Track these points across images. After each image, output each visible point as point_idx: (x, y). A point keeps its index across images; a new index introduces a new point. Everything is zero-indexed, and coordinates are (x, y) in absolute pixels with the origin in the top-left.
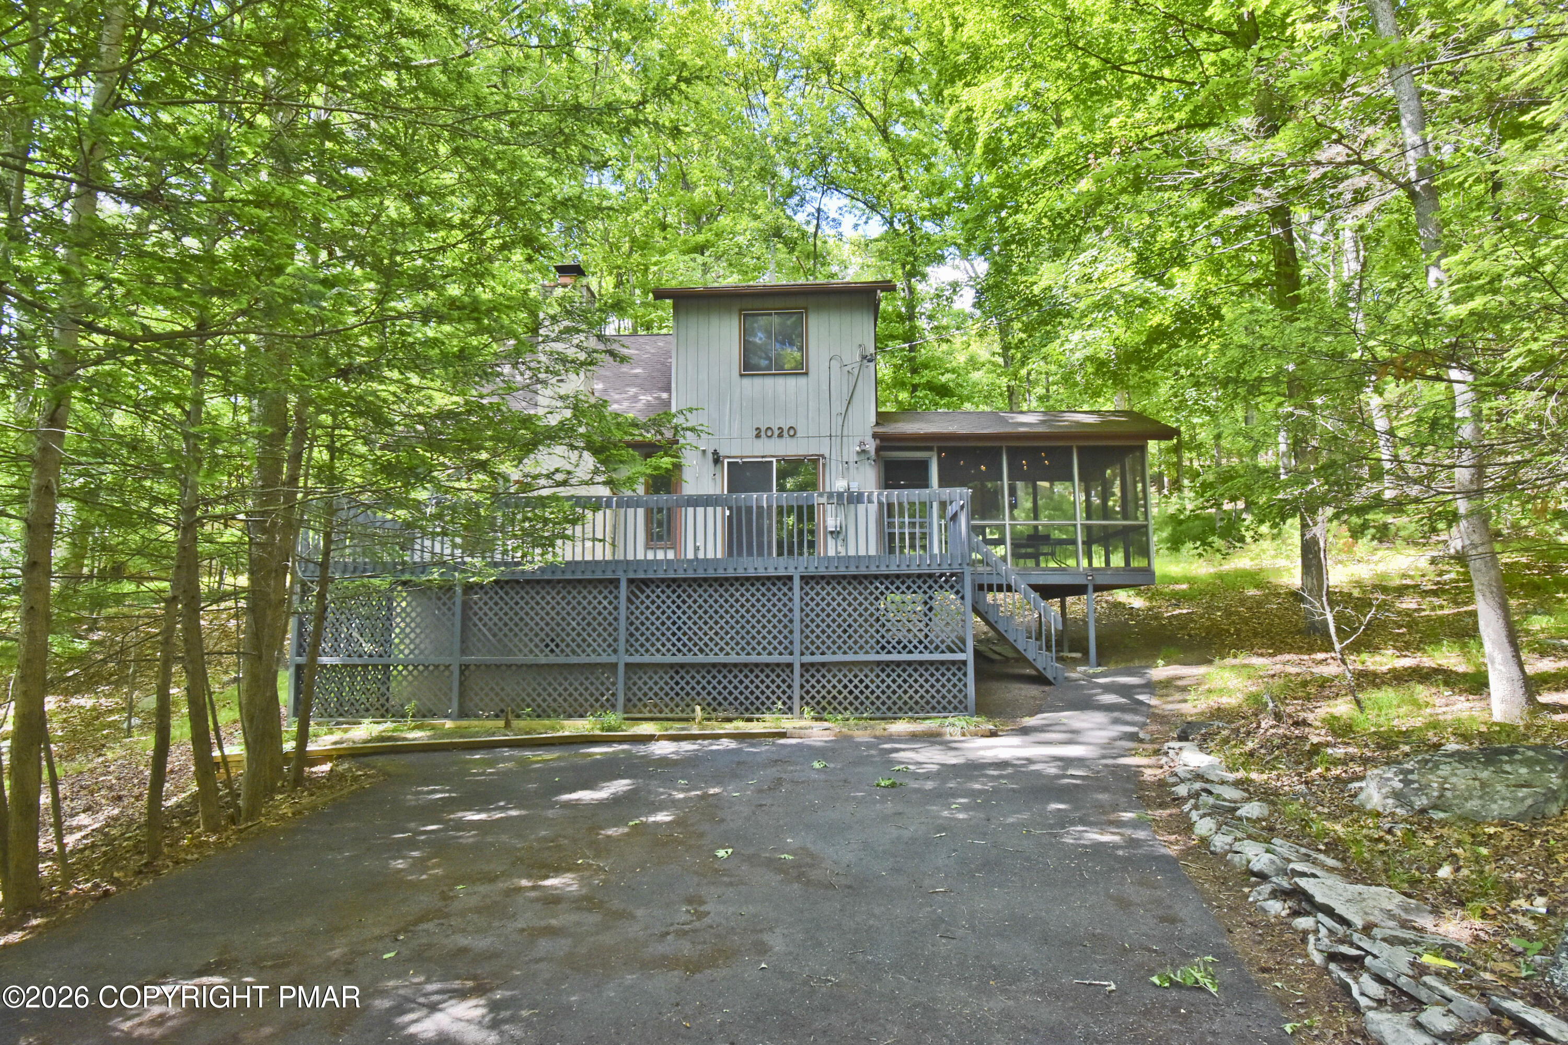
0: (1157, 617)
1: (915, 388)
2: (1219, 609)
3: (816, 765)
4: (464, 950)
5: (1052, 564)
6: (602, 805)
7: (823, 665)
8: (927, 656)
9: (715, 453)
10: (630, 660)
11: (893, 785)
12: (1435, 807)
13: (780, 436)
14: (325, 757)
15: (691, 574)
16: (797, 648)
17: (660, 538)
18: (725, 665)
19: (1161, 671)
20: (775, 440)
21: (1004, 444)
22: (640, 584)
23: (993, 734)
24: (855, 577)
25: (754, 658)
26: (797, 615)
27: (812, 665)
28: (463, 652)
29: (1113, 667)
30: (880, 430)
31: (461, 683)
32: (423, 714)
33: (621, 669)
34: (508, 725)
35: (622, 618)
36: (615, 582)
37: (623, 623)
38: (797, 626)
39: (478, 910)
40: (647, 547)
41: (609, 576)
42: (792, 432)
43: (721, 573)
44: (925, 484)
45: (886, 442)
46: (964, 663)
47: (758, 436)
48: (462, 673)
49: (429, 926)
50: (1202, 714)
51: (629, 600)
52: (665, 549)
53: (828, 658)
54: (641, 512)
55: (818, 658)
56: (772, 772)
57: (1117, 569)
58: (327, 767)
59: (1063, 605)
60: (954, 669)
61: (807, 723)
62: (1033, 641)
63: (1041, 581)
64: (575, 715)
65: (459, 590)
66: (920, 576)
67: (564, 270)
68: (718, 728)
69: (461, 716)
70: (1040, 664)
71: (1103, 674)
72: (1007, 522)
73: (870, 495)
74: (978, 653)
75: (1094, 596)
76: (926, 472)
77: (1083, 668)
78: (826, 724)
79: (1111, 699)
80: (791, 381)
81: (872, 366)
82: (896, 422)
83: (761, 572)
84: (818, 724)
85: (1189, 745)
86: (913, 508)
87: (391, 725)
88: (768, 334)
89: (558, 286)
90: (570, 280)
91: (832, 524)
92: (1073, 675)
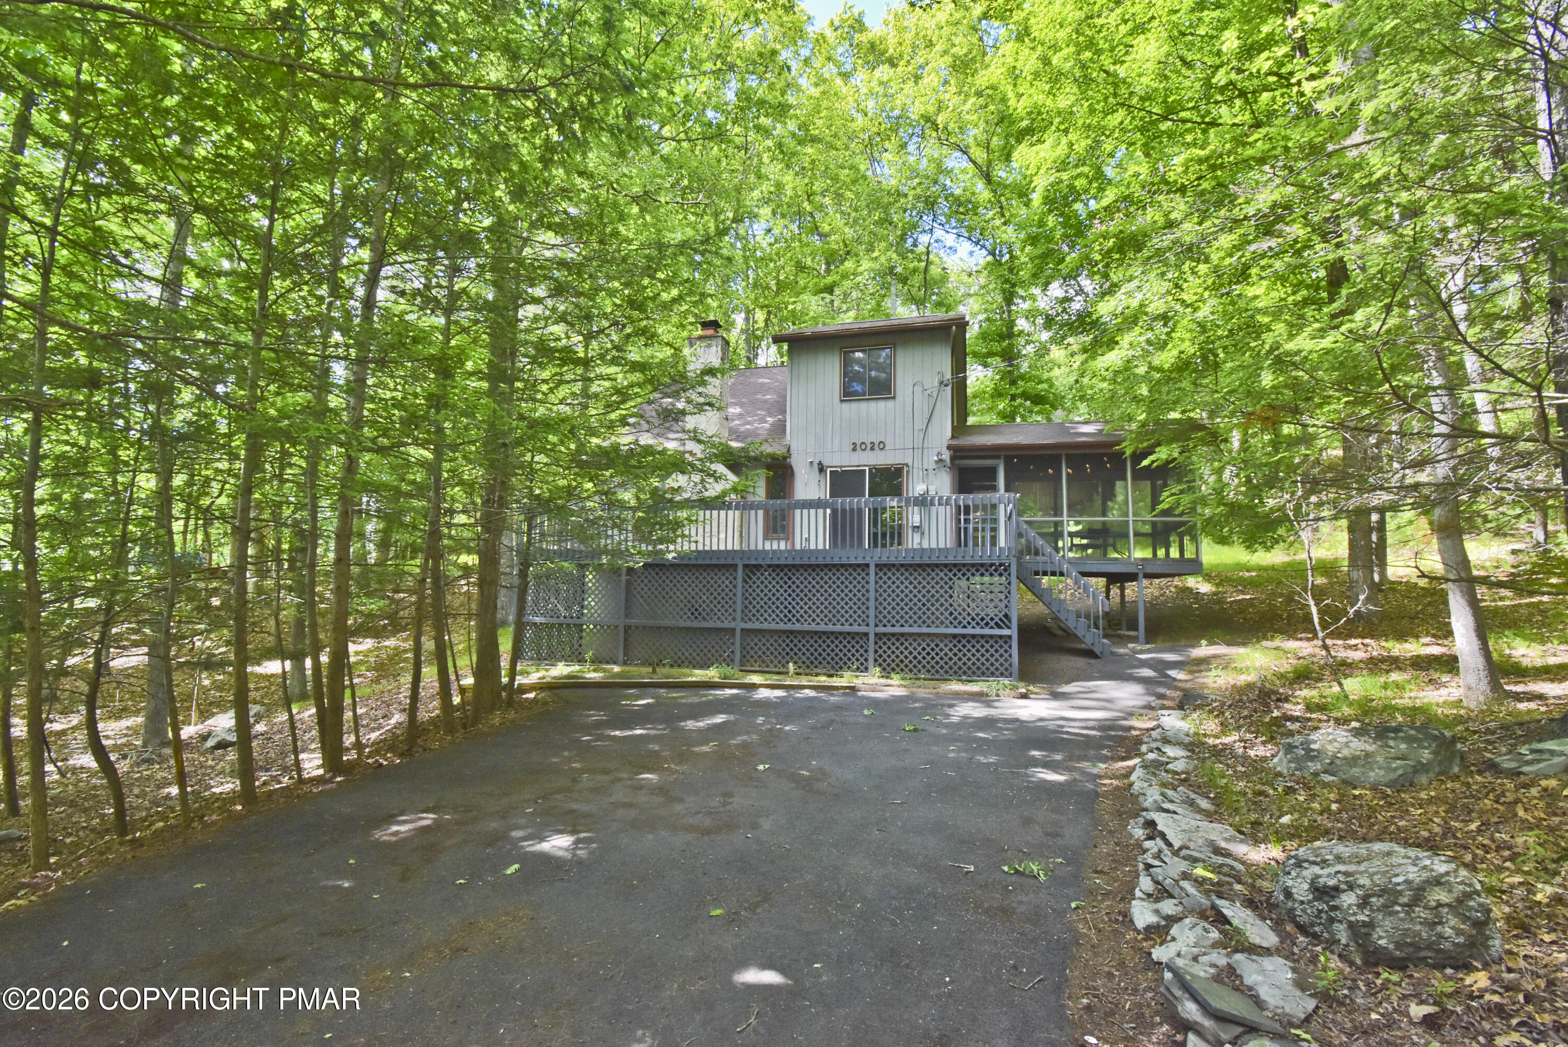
0: (1220, 602)
1: (1013, 398)
2: (1281, 595)
3: (866, 712)
4: (573, 811)
5: (1116, 555)
6: (700, 731)
7: (902, 635)
8: (978, 631)
9: (820, 463)
10: (744, 626)
11: (915, 730)
12: (1325, 772)
13: (872, 449)
14: (532, 688)
15: (790, 562)
16: (872, 621)
17: (775, 531)
18: (816, 633)
19: (1203, 650)
20: (868, 452)
21: (1063, 452)
22: (752, 569)
23: (1024, 696)
24: (920, 566)
25: (838, 628)
26: (872, 595)
27: (885, 634)
28: (627, 616)
29: (1160, 645)
30: (955, 442)
31: (626, 640)
32: (597, 661)
33: (738, 632)
34: (654, 671)
35: (739, 594)
36: (734, 567)
37: (739, 598)
38: (872, 604)
39: (592, 790)
40: (766, 538)
41: (730, 562)
42: (882, 446)
43: (828, 561)
44: (994, 488)
45: (958, 453)
46: (1010, 637)
47: (854, 450)
48: (626, 632)
49: (558, 797)
50: (1219, 689)
51: (745, 581)
52: (779, 539)
53: (906, 629)
54: (761, 513)
55: (889, 629)
56: (832, 715)
57: (1174, 560)
58: (531, 695)
59: (1122, 589)
60: (1001, 642)
61: (875, 680)
62: (1083, 620)
63: (1095, 569)
64: (705, 666)
65: (624, 571)
66: (973, 565)
67: (706, 325)
68: (804, 681)
69: (625, 663)
70: (1089, 640)
71: (1149, 651)
72: (1065, 518)
73: (949, 499)
74: (1024, 630)
75: (1145, 582)
76: (994, 478)
77: (1131, 645)
78: (889, 682)
79: (1147, 672)
80: (882, 404)
81: (949, 389)
82: (970, 434)
83: (845, 561)
84: (883, 681)
85: (1177, 713)
86: (984, 508)
87: (576, 668)
88: (863, 367)
89: (701, 338)
90: (710, 332)
91: (916, 520)
92: (1122, 651)
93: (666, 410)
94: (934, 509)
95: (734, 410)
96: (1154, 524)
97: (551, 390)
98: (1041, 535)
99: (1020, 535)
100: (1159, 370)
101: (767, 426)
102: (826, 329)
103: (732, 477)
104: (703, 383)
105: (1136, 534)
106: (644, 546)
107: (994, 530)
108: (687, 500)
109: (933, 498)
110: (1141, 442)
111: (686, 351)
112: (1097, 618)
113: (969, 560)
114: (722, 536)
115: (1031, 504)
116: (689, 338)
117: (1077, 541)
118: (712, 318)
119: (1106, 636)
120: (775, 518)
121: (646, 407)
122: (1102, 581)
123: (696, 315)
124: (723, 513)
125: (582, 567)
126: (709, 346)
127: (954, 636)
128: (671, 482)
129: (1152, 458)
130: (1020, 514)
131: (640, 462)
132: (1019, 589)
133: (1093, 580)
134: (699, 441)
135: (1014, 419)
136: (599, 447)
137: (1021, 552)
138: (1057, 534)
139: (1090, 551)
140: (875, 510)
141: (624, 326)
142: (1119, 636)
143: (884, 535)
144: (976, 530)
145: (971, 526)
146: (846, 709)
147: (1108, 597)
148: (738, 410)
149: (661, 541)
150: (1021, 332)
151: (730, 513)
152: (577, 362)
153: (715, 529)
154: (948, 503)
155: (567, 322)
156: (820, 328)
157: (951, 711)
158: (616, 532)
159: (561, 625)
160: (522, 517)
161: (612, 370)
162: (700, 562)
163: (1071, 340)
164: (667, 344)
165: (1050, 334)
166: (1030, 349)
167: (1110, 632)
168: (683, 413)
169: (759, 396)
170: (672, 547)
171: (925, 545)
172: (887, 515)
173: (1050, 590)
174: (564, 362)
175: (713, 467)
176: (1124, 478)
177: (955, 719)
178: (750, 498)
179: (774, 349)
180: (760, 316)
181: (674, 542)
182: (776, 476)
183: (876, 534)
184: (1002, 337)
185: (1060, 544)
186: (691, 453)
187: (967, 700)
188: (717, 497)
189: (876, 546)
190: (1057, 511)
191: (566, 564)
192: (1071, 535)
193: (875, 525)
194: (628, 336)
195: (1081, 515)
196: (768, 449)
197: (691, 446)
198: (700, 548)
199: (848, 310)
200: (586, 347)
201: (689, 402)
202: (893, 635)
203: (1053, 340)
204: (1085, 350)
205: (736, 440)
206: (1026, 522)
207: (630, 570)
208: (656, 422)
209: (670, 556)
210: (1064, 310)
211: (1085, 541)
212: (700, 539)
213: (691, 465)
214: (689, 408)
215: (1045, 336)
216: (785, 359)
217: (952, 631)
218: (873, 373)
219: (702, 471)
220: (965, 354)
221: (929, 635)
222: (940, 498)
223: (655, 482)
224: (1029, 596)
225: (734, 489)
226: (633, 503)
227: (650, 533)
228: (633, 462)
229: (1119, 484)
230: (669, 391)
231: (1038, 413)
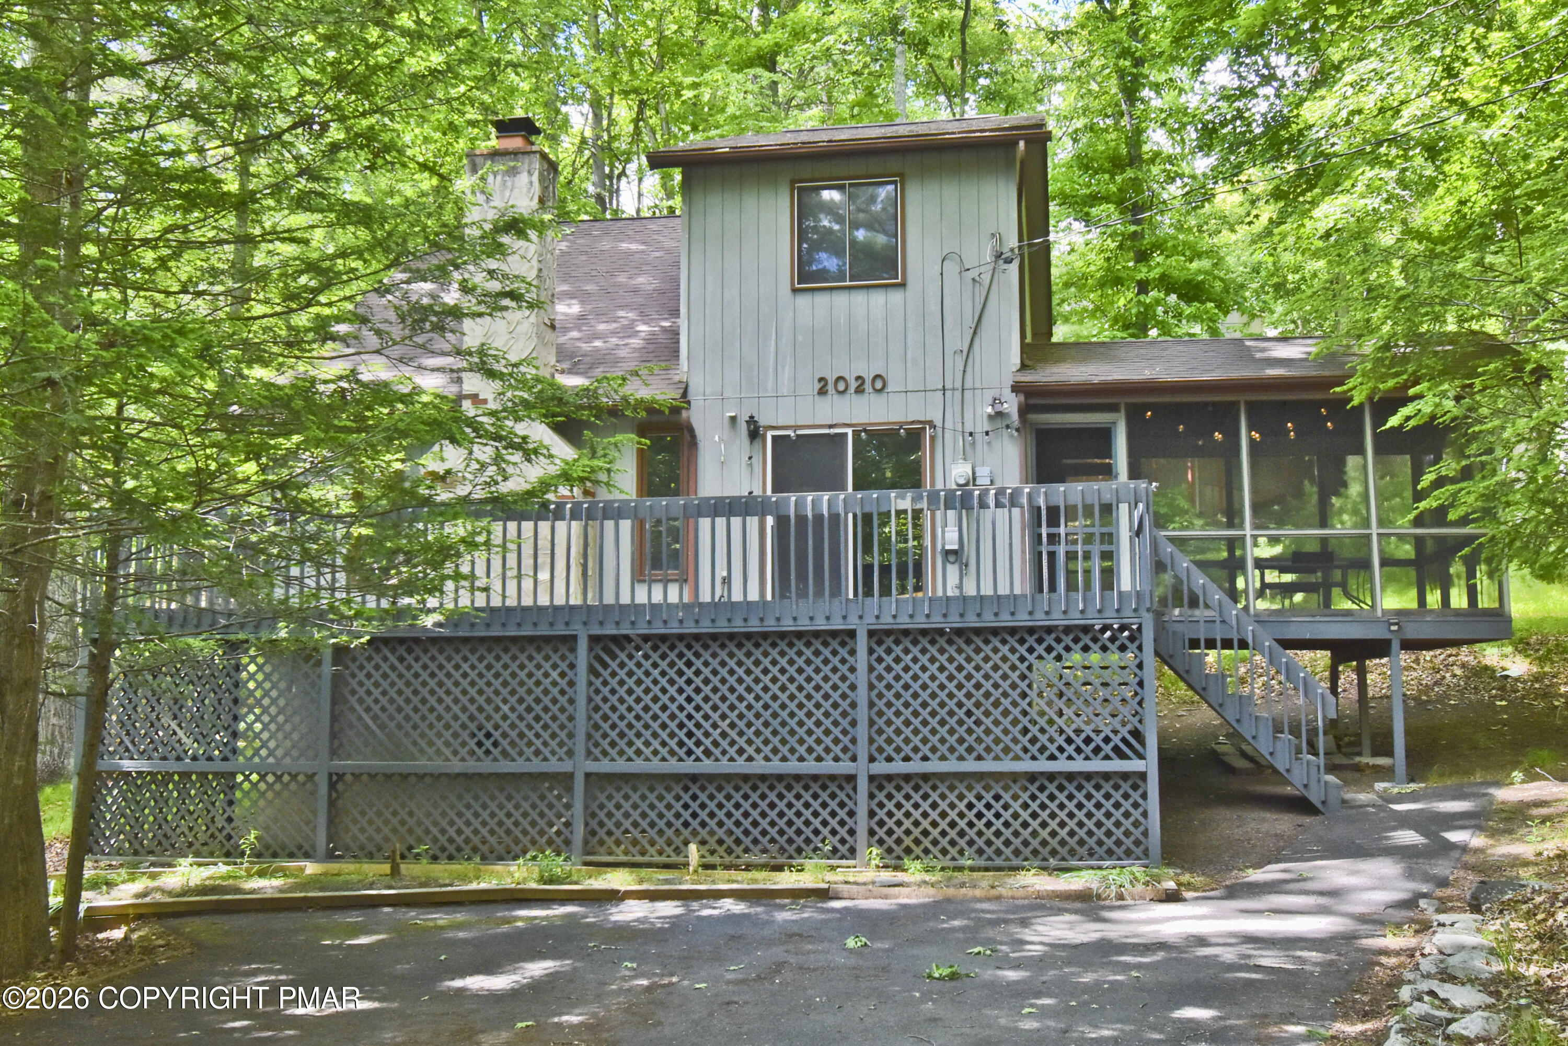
0: (1547, 693)
1: (1143, 287)
3: (851, 943)
5: (1348, 605)
6: (494, 997)
7: (926, 777)
8: (1079, 765)
9: (751, 420)
10: (594, 767)
11: (953, 976)
13: (860, 390)
14: (118, 916)
15: (690, 628)
16: (862, 751)
17: (656, 563)
18: (746, 778)
19: (1516, 789)
20: (851, 397)
21: (1242, 398)
22: (609, 644)
23: (1172, 897)
24: (959, 632)
25: (793, 766)
26: (862, 696)
27: (889, 778)
28: (334, 753)
29: (1434, 783)
30: (1028, 377)
31: (332, 803)
32: (268, 853)
33: (579, 783)
34: (395, 871)
35: (582, 699)
36: (570, 641)
37: (581, 708)
38: (863, 713)
40: (638, 576)
41: (560, 630)
42: (880, 384)
43: (771, 625)
44: (1108, 472)
45: (1033, 398)
46: (1143, 776)
47: (822, 392)
48: (332, 786)
50: (1547, 867)
51: (592, 671)
52: (666, 582)
53: (935, 766)
54: (626, 526)
55: (899, 766)
56: (779, 951)
57: (1458, 612)
58: (118, 934)
59: (1362, 673)
60: (1126, 787)
61: (869, 874)
62: (1286, 736)
63: (1307, 634)
64: (509, 855)
65: (327, 655)
66: (1068, 630)
67: (506, 127)
68: (723, 881)
69: (330, 856)
70: (1298, 776)
71: (1413, 797)
72: (1248, 531)
73: (1016, 493)
74: (1166, 760)
75: (1405, 658)
76: (1106, 449)
77: (1379, 786)
78: (900, 876)
79: (1408, 837)
80: (878, 299)
81: (1014, 267)
82: (1058, 361)
83: (804, 625)
84: (887, 876)
85: (1467, 919)
86: (1088, 511)
87: (222, 869)
88: (839, 219)
89: (494, 155)
90: (515, 143)
91: (951, 539)
92: (1363, 797)
93: (416, 308)
94: (987, 515)
95: (566, 309)
96: (1419, 542)
97: (163, 263)
98: (1200, 565)
99: (1160, 566)
100: (1420, 236)
101: (636, 342)
102: (762, 141)
103: (563, 450)
104: (498, 250)
105: (1384, 563)
106: (371, 602)
107: (1107, 556)
108: (465, 500)
109: (984, 493)
110: (1383, 378)
111: (463, 184)
112: (1312, 732)
113: (1058, 620)
114: (544, 576)
115: (1184, 504)
116: (471, 155)
117: (1272, 577)
118: (519, 113)
119: (1332, 768)
120: (657, 535)
121: (373, 299)
122: (1323, 657)
123: (485, 108)
124: (544, 527)
125: (233, 647)
126: (513, 172)
127: (1032, 777)
128: (430, 462)
129: (1405, 411)
130: (1160, 522)
131: (360, 419)
132: (1160, 676)
133: (1307, 655)
134: (491, 374)
135: (1144, 330)
136: (268, 386)
137: (1163, 601)
138: (1235, 566)
139: (1299, 597)
140: (867, 518)
141: (325, 127)
142: (1358, 768)
143: (885, 570)
144: (1071, 556)
145: (1061, 550)
146: (809, 938)
147: (1334, 690)
148: (575, 308)
149: (408, 587)
150: (1157, 154)
151: (561, 526)
152: (221, 202)
153: (528, 562)
154: (1014, 502)
155: (198, 118)
156: (750, 140)
157: (1027, 935)
158: (309, 570)
159: (185, 775)
160: (96, 541)
161: (300, 219)
162: (496, 632)
163: (1252, 173)
164: (424, 167)
165: (1212, 160)
166: (1175, 190)
167: (1340, 760)
168: (456, 313)
169: (622, 279)
170: (432, 602)
171: (970, 590)
172: (891, 529)
173: (1222, 676)
174: (191, 201)
175: (521, 429)
176: (1361, 451)
177: (1035, 950)
178: (603, 495)
179: (653, 180)
180: (623, 111)
181: (436, 589)
182: (657, 446)
183: (868, 569)
184: (1117, 164)
185: (1240, 583)
186: (475, 398)
187: (1060, 911)
188: (530, 494)
189: (868, 593)
190: (1233, 517)
191: (195, 642)
192: (1261, 564)
193: (868, 549)
194: (335, 147)
195: (1281, 524)
196: (639, 391)
197: (473, 383)
198: (496, 602)
199: (808, 103)
200: (244, 172)
201: (465, 289)
202: (907, 777)
203: (1217, 175)
204: (1277, 194)
205: (572, 371)
206: (1172, 540)
207: (340, 652)
208: (397, 332)
209: (429, 621)
210: (1239, 115)
211: (1288, 578)
212: (497, 586)
213: (472, 423)
214: (469, 303)
215: (1203, 164)
216: (677, 202)
217: (1027, 766)
218: (861, 234)
219: (497, 438)
220: (1046, 199)
221: (980, 776)
222: (1000, 492)
223: (394, 461)
224: (1182, 690)
225: (566, 477)
226: (346, 507)
227: (385, 571)
228: (344, 420)
229: (1352, 461)
230: (423, 266)
231: (1194, 318)
